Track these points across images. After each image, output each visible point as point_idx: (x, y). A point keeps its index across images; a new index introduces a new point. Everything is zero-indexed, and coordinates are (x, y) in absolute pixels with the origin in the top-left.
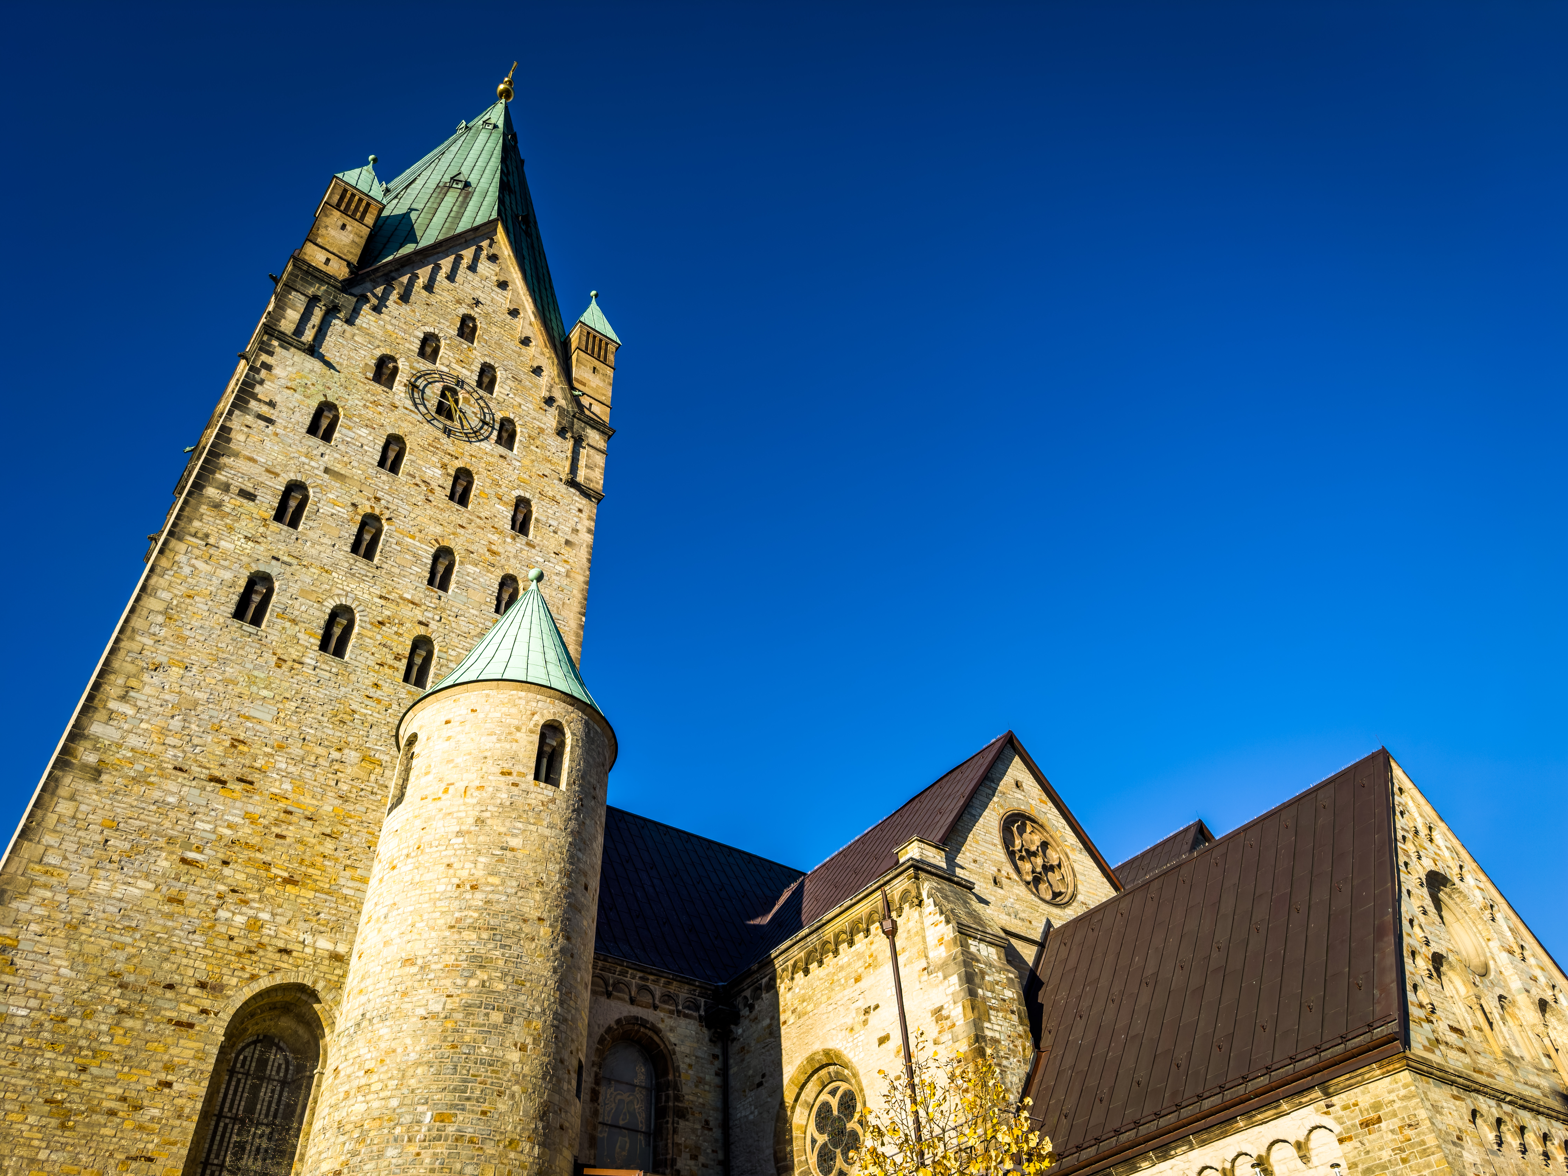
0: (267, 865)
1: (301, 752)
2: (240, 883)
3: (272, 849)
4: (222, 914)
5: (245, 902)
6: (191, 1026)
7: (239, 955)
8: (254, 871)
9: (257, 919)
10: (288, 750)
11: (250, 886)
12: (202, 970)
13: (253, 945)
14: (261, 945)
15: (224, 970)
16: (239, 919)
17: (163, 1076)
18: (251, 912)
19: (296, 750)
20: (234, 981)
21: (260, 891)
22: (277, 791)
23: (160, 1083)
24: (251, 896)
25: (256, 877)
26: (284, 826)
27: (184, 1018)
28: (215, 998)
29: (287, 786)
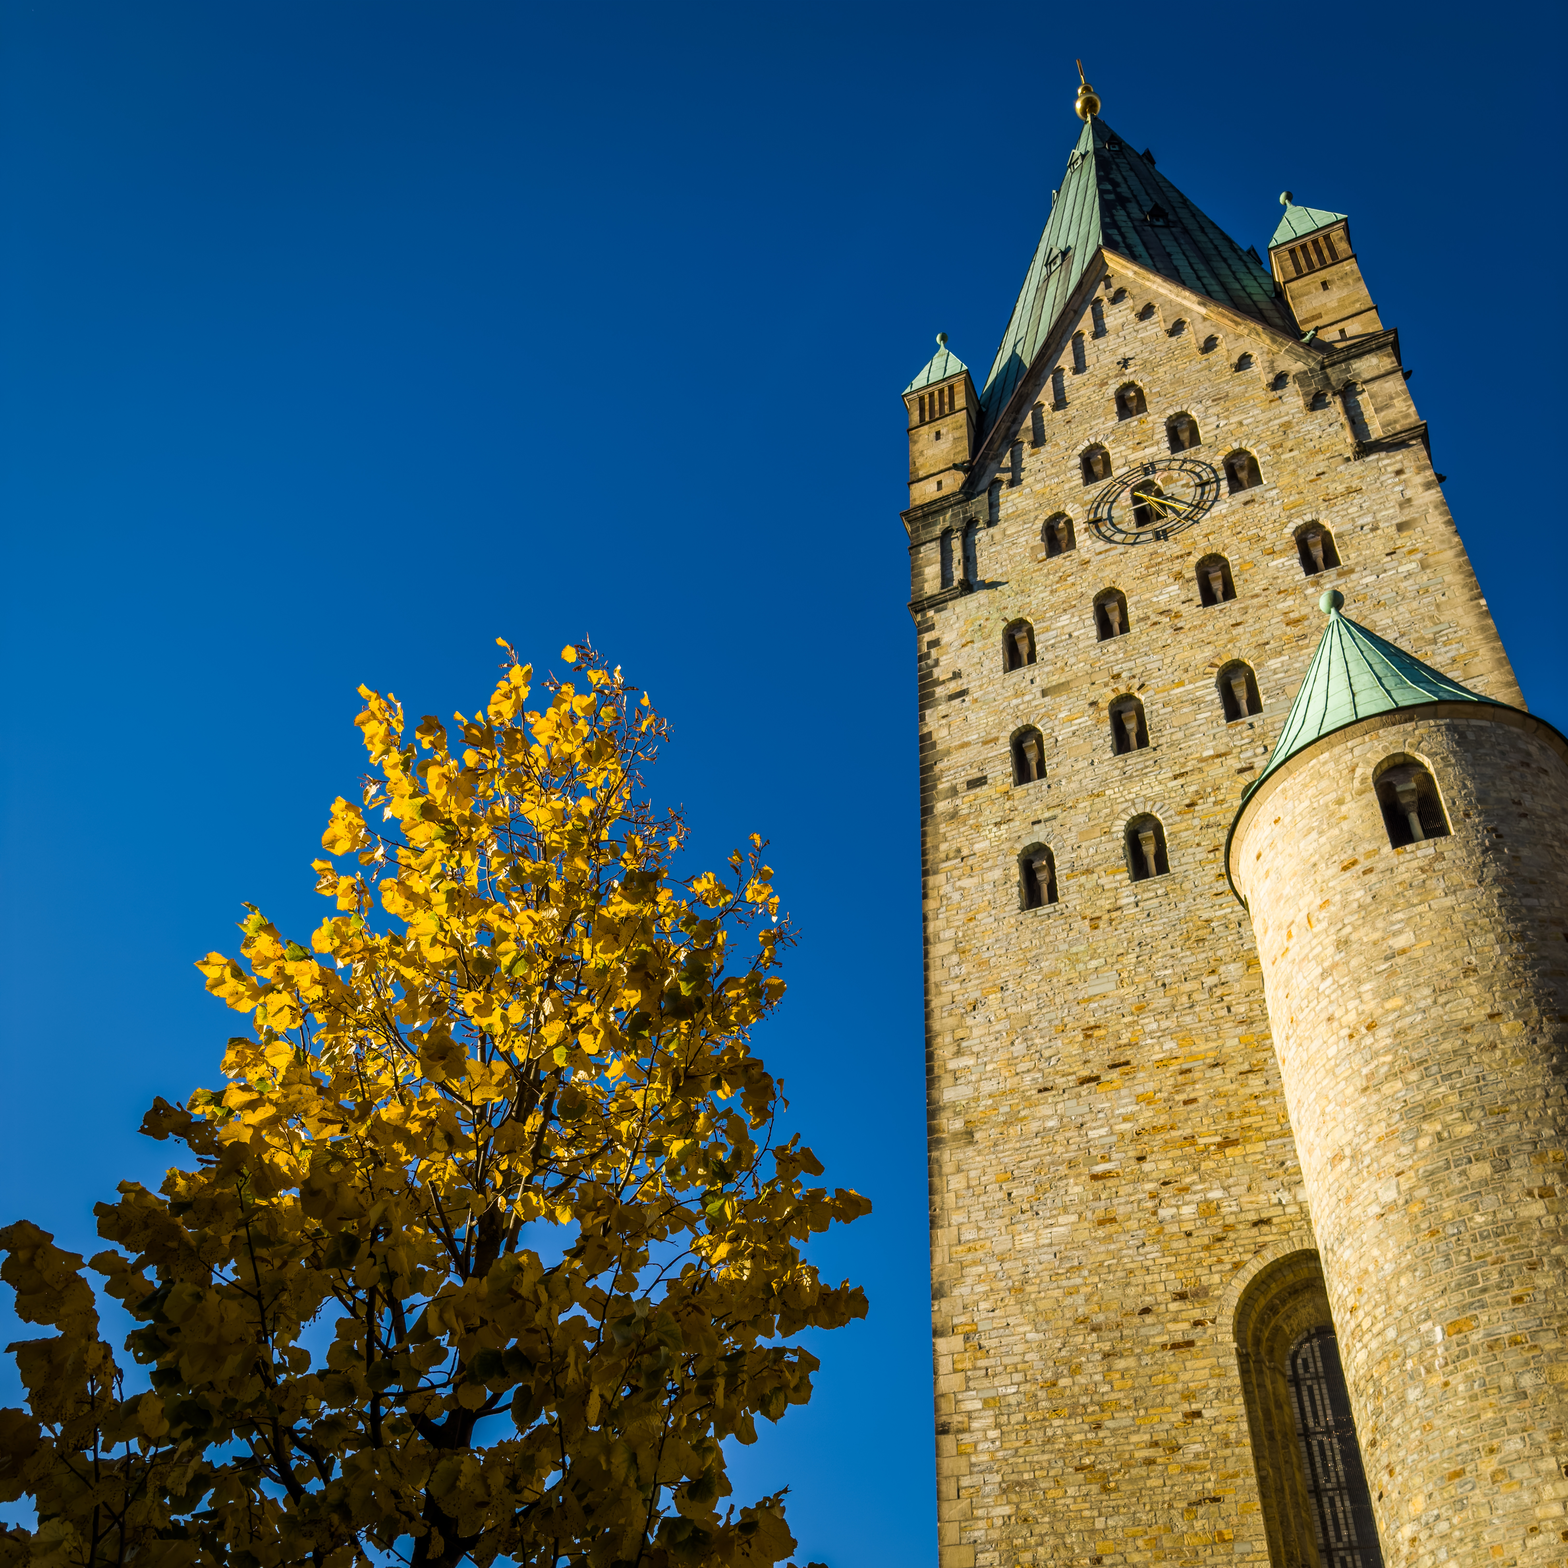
0: (1190, 1139)
1: (1167, 1001)
2: (1168, 1172)
3: (1186, 1120)
4: (1165, 1213)
5: (1186, 1189)
6: (1190, 1344)
7: (1207, 1248)
8: (1179, 1153)
9: (1208, 1202)
10: (1151, 1007)
11: (1181, 1170)
12: (1173, 1281)
13: (1218, 1231)
14: (1227, 1227)
15: (1199, 1271)
16: (1188, 1211)
17: (1186, 1407)
18: (1197, 1197)
19: (1160, 1001)
20: (1216, 1278)
21: (1195, 1170)
22: (1161, 1056)
23: (1186, 1415)
24: (1188, 1180)
25: (1183, 1158)
26: (1188, 1089)
27: (1179, 1338)
28: (1204, 1305)
29: (1169, 1045)
